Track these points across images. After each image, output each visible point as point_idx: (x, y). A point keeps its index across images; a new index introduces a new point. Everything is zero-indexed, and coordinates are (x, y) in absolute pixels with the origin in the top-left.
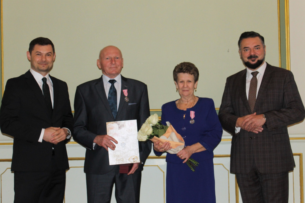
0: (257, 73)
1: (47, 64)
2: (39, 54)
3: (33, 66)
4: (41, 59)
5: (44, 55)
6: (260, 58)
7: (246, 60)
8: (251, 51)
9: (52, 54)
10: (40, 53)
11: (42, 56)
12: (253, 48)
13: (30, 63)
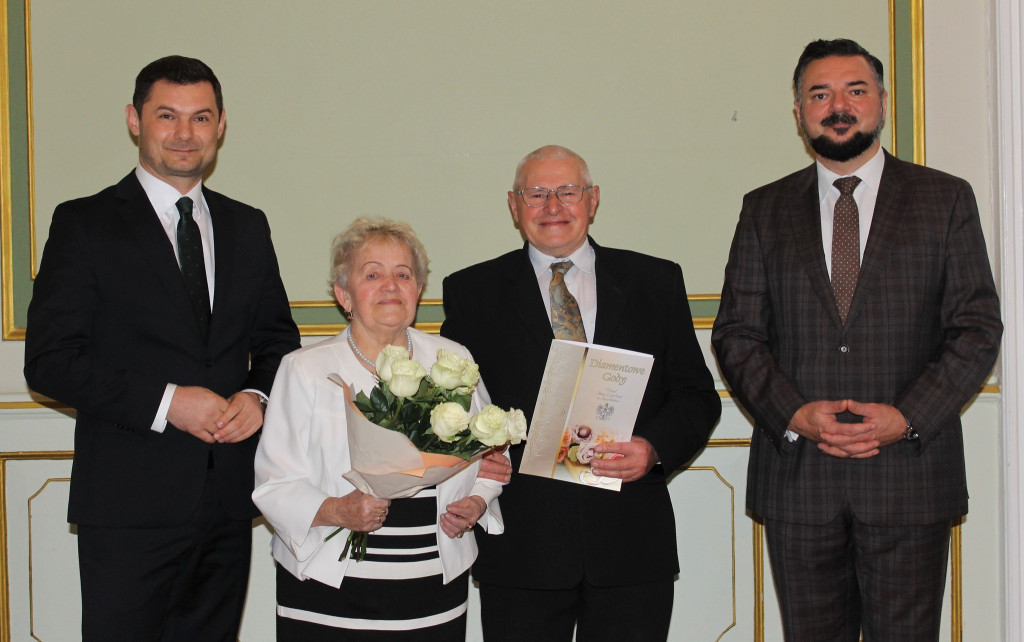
0: (857, 181)
1: (197, 150)
2: (169, 115)
3: (146, 158)
4: (177, 133)
5: (185, 119)
6: (863, 126)
7: (818, 130)
8: (833, 100)
9: (213, 115)
10: (172, 110)
11: (179, 119)
12: (843, 91)
13: (136, 149)
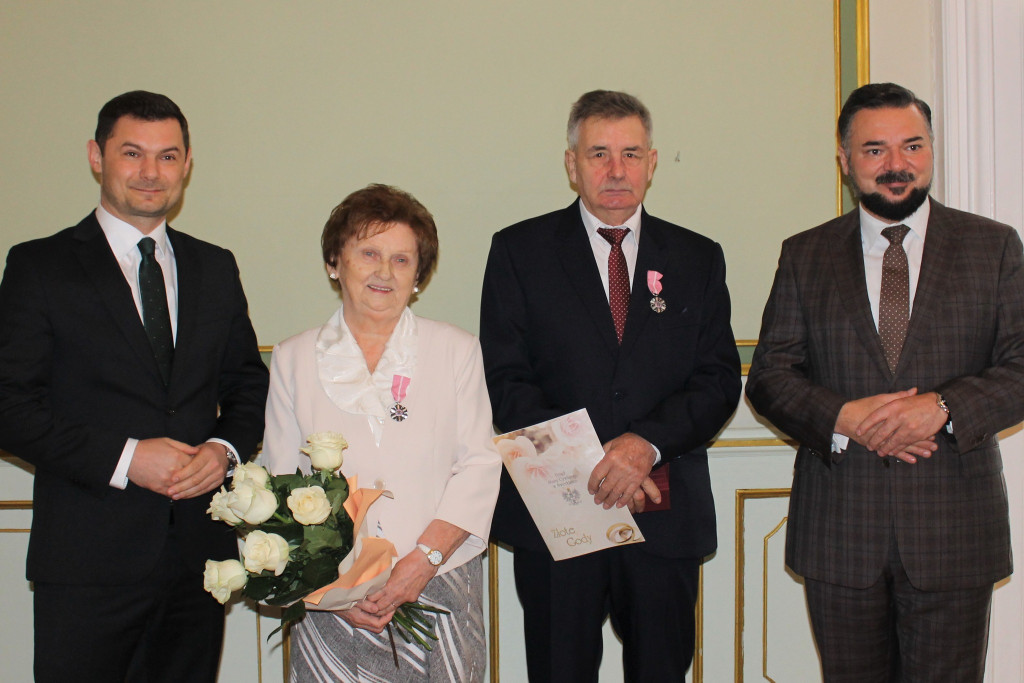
0: (906, 230)
1: (163, 190)
2: (135, 152)
3: (108, 197)
4: (143, 171)
5: (151, 157)
6: (918, 183)
7: (870, 186)
8: (890, 156)
10: (138, 147)
11: (145, 160)
12: (900, 147)
13: (97, 188)
